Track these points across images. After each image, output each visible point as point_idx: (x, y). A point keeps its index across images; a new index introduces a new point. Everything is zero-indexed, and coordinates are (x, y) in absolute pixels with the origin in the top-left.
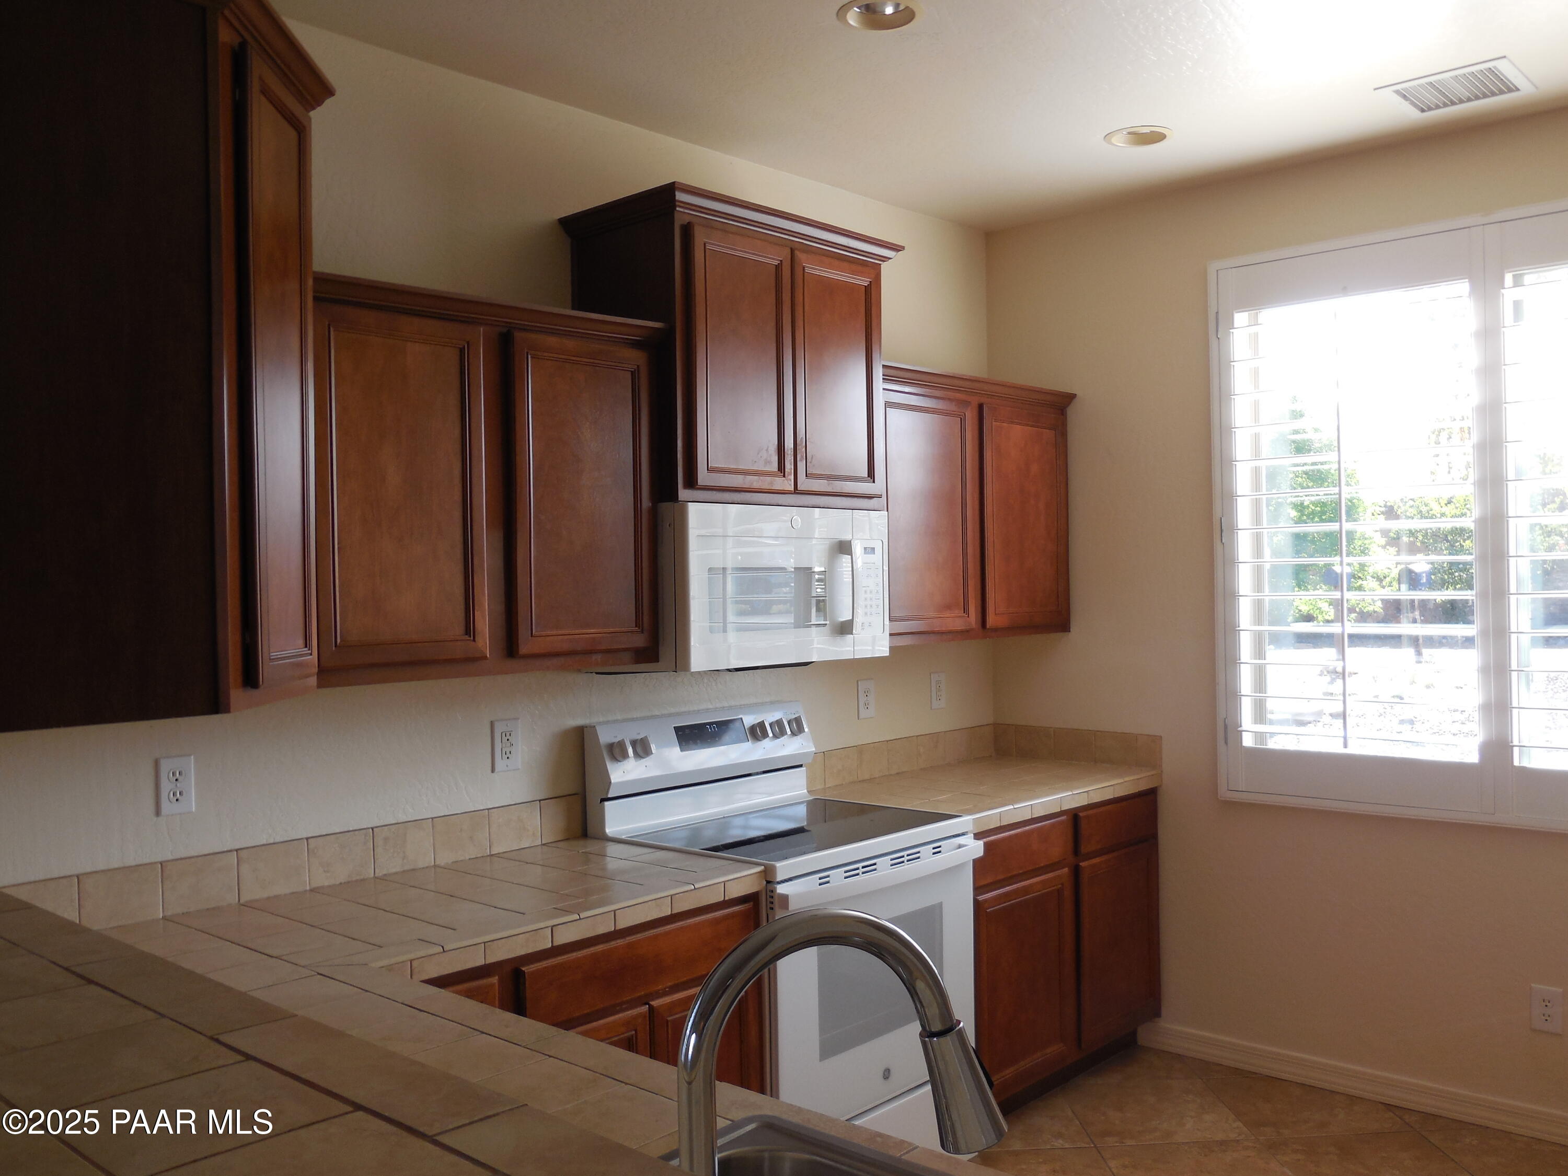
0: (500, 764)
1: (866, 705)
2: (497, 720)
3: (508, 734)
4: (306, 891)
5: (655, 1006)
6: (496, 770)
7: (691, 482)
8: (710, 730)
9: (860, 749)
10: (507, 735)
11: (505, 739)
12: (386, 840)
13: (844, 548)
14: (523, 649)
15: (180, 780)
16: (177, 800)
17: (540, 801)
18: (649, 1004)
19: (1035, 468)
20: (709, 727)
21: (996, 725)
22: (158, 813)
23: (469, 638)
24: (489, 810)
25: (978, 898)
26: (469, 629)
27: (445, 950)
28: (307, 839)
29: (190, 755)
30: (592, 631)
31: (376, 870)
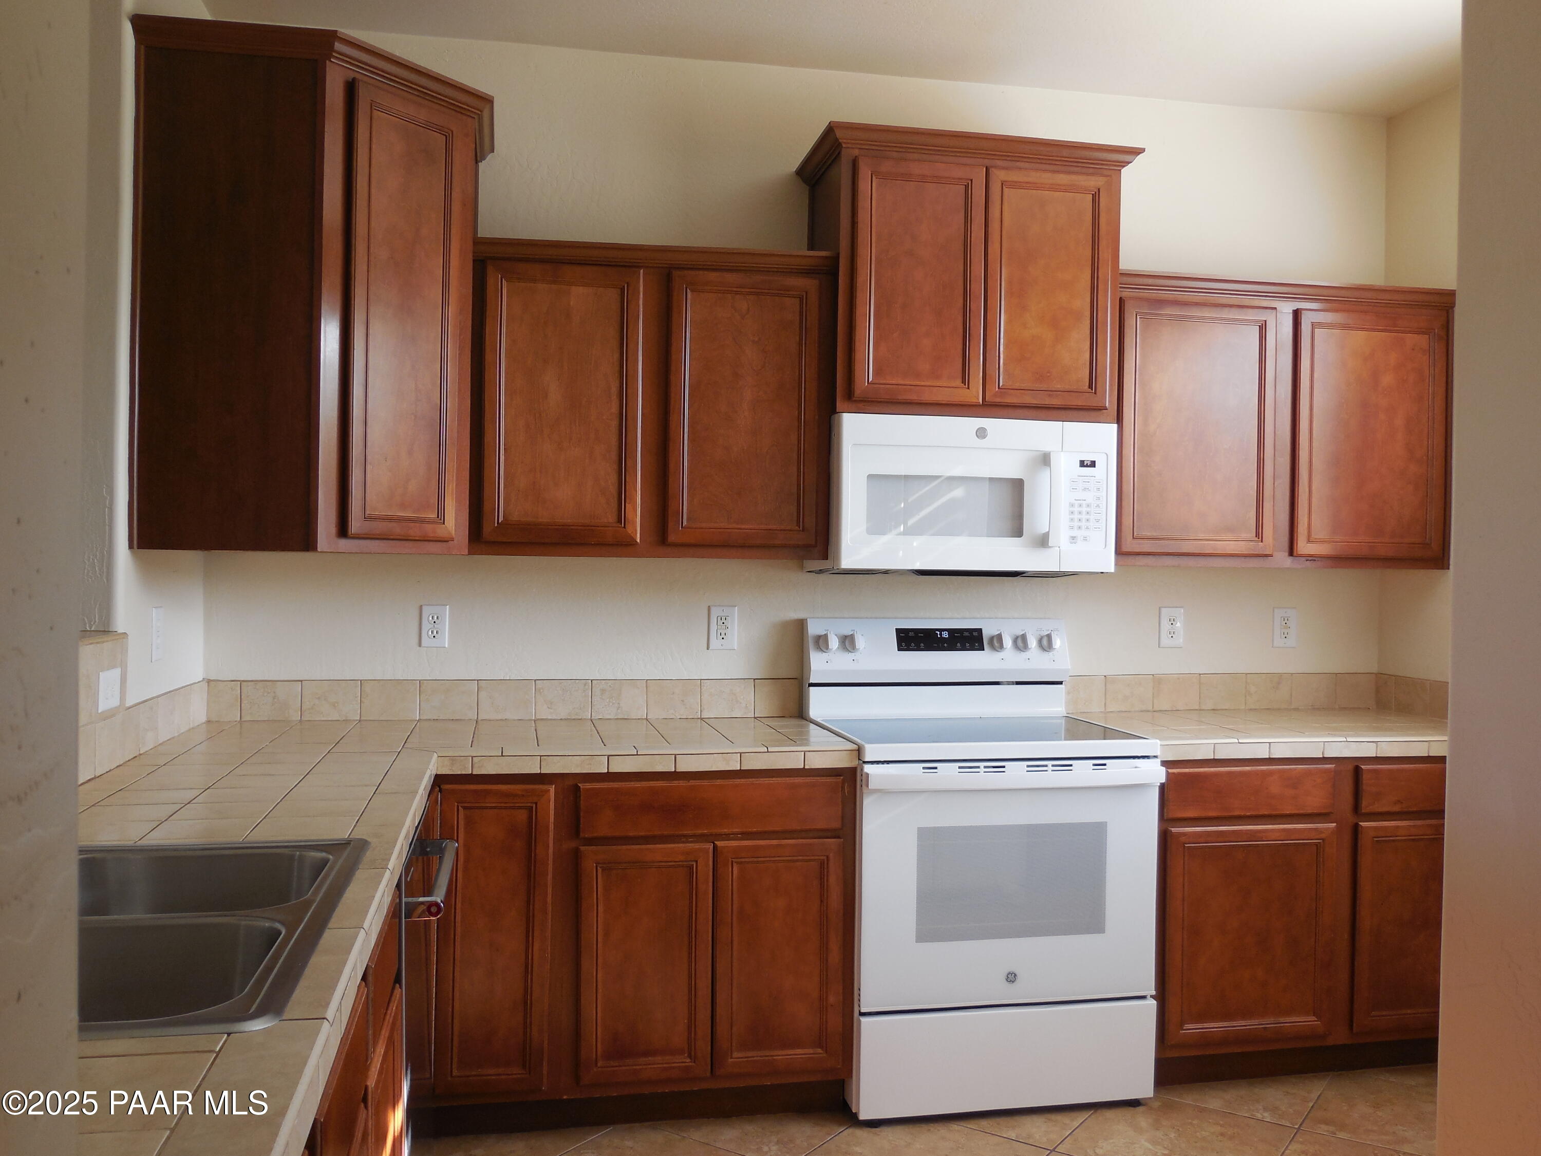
0: (715, 642)
1: (1172, 634)
2: (712, 606)
3: (723, 618)
4: (531, 720)
5: (719, 845)
6: (710, 648)
7: (849, 395)
8: (939, 636)
9: (1158, 681)
10: (723, 620)
11: (720, 623)
12: (603, 691)
13: (1045, 460)
14: (672, 538)
15: (436, 623)
16: (434, 637)
17: (754, 679)
18: (714, 843)
19: (1387, 379)
20: (938, 633)
21: (1378, 675)
22: (420, 645)
23: (620, 526)
24: (702, 681)
25: (1173, 829)
26: (621, 517)
27: (503, 755)
28: (535, 680)
29: (447, 605)
30: (747, 527)
31: (593, 713)
